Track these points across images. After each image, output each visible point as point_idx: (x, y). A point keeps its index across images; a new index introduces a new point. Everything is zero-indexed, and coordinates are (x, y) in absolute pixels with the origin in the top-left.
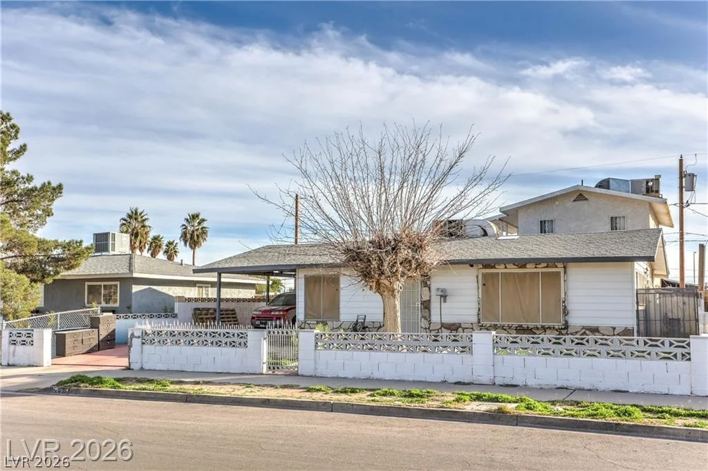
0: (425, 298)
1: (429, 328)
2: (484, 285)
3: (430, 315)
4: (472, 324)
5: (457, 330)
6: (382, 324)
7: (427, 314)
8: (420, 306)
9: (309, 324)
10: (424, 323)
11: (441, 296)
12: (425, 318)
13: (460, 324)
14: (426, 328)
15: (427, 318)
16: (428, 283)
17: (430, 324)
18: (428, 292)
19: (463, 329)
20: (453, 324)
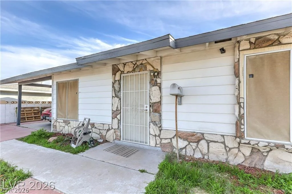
0: (155, 99)
1: (159, 136)
2: (252, 76)
3: (160, 120)
4: (223, 136)
5: (198, 142)
6: (110, 126)
7: (157, 119)
8: (148, 109)
9: (59, 122)
10: (153, 130)
11: (177, 96)
12: (155, 123)
13: (203, 134)
14: (155, 136)
15: (158, 124)
16: (159, 81)
17: (160, 131)
18: (159, 91)
19: (208, 142)
20: (193, 134)
